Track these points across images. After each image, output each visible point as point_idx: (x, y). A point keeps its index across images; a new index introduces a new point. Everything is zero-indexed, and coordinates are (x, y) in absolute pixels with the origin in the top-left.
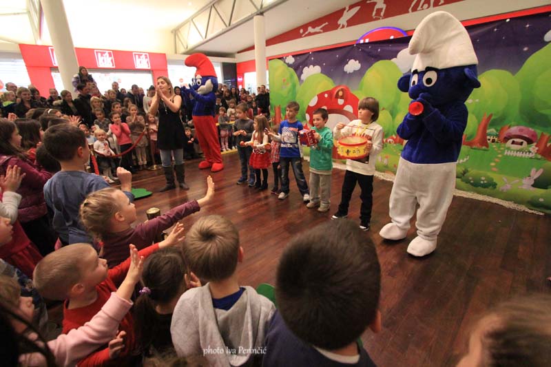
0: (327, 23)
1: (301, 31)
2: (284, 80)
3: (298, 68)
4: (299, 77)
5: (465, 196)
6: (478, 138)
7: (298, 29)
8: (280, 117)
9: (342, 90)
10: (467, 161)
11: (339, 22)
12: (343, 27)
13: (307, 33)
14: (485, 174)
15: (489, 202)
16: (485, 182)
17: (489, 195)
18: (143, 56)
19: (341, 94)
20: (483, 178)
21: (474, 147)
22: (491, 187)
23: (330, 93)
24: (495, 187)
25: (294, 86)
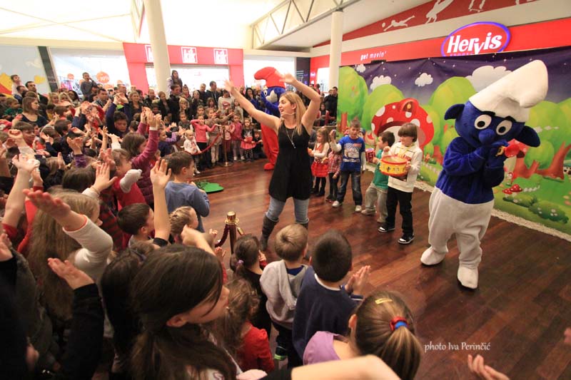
0: (413, 17)
1: (384, 25)
2: (353, 88)
3: (368, 77)
4: (369, 86)
5: (530, 227)
6: (552, 167)
7: (381, 22)
8: (346, 124)
9: (411, 103)
10: (537, 190)
11: (427, 16)
12: (432, 21)
13: (389, 27)
14: (556, 207)
15: (557, 237)
16: (556, 215)
17: (558, 229)
18: (222, 52)
19: (409, 106)
20: (553, 211)
21: (547, 177)
22: (561, 221)
23: (398, 105)
24: (566, 222)
25: (363, 95)
